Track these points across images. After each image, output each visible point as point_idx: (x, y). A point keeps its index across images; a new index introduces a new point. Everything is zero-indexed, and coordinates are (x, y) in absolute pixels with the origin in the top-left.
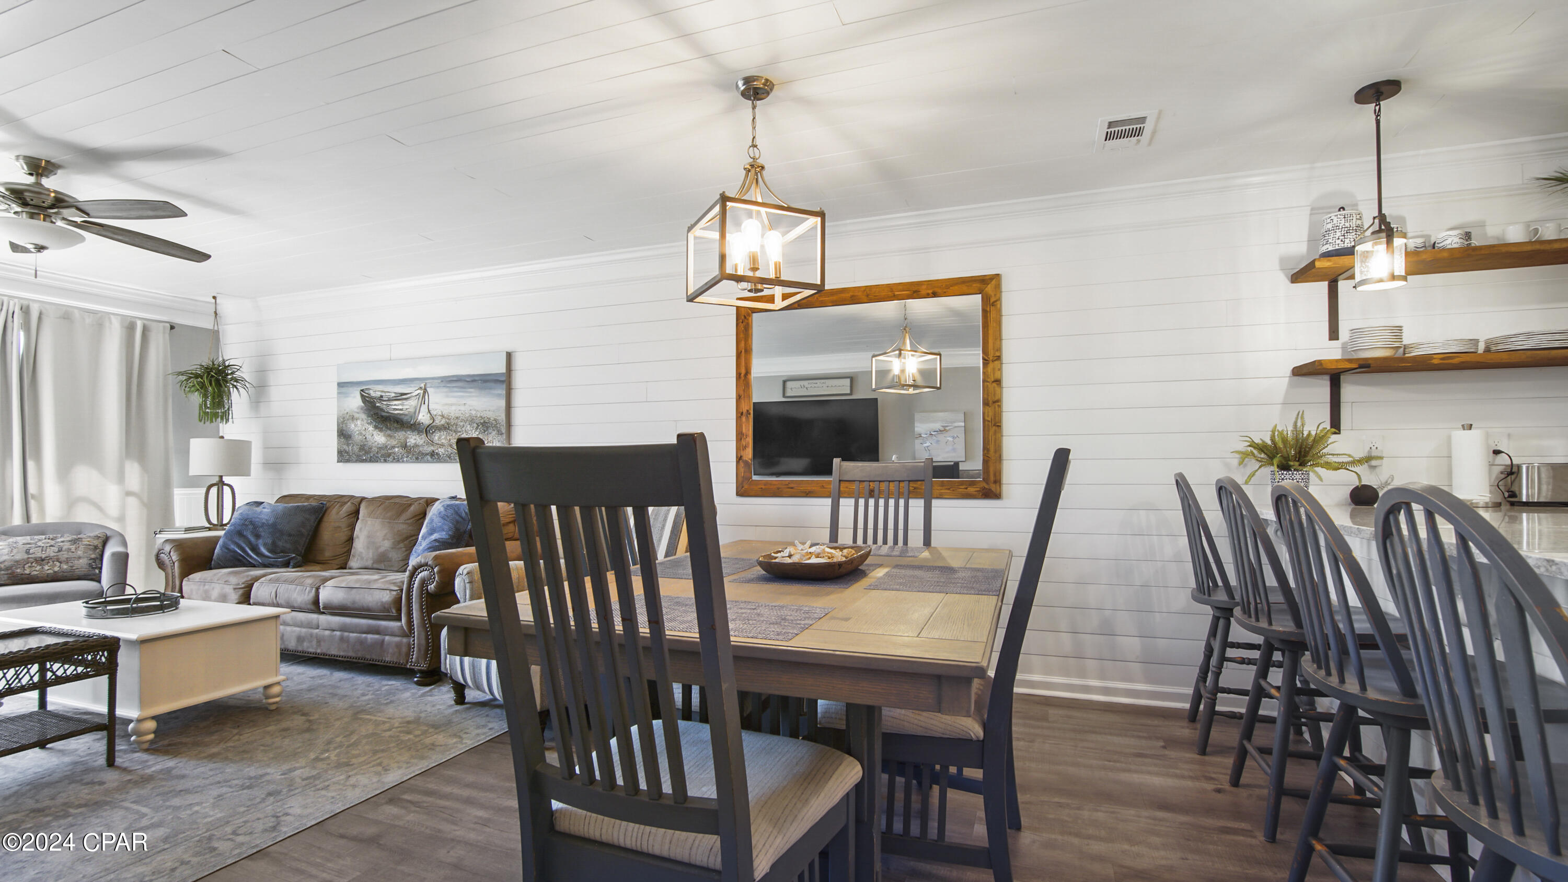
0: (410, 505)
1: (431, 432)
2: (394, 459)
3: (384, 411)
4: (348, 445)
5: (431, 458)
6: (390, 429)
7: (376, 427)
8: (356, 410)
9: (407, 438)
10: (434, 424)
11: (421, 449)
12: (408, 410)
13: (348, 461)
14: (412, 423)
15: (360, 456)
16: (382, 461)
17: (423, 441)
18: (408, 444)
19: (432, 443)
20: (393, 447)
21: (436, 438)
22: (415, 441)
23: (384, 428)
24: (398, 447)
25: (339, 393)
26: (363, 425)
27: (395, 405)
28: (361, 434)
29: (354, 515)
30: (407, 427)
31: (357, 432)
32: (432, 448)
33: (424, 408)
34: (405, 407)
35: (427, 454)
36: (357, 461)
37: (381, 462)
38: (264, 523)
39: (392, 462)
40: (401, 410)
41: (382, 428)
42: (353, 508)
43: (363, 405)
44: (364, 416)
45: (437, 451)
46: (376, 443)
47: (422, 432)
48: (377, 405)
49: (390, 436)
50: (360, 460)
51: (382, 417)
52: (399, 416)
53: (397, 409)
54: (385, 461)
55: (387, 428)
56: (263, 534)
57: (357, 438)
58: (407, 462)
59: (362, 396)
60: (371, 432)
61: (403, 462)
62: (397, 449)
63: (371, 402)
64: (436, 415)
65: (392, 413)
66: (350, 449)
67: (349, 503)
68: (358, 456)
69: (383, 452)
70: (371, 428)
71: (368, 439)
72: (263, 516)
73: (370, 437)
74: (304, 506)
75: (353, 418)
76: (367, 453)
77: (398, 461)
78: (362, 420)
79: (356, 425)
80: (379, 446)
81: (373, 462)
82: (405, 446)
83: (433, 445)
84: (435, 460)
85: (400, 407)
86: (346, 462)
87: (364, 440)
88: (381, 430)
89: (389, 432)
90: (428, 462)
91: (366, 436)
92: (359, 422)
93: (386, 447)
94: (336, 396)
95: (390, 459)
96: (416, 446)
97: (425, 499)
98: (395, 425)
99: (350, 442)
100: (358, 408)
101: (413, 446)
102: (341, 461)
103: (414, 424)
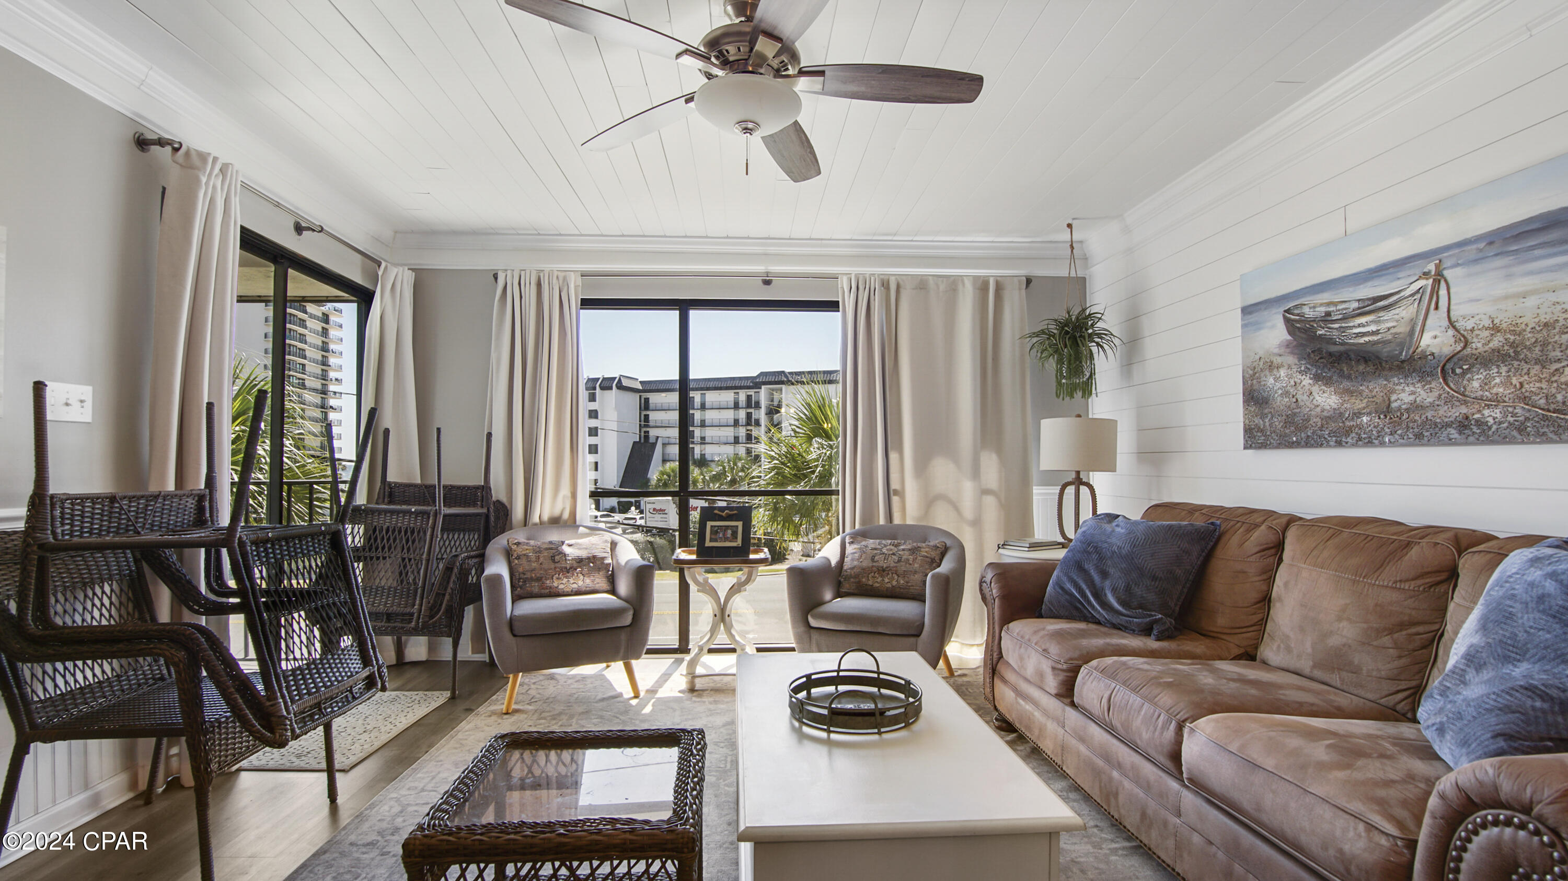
0: (1408, 545)
1: (1458, 371)
2: (1360, 439)
3: (1335, 344)
4: (1263, 416)
5: (1460, 434)
6: (1349, 378)
7: (1317, 378)
8: (1276, 351)
9: (1393, 391)
10: (1468, 351)
11: (1430, 414)
12: (1392, 331)
13: (1263, 446)
14: (1403, 357)
15: (1286, 435)
16: (1332, 443)
17: (1436, 394)
18: (1394, 405)
19: (1464, 397)
20: (1358, 414)
21: (1476, 384)
22: (1412, 398)
23: (1335, 378)
24: (1369, 414)
25: (1244, 326)
26: (1290, 377)
27: (1359, 326)
28: (1286, 394)
29: (1273, 551)
30: (1390, 369)
31: (1280, 392)
32: (1464, 410)
33: (1437, 320)
34: (1383, 326)
35: (1448, 425)
36: (1279, 446)
37: (1329, 446)
38: (1114, 552)
39: (1355, 445)
40: (1373, 333)
41: (1331, 378)
42: (1272, 538)
43: (1289, 338)
44: (1291, 360)
45: (1477, 416)
46: (1319, 409)
47: (1432, 374)
48: (1319, 332)
49: (1350, 393)
50: (1285, 443)
51: (1330, 354)
52: (1369, 348)
53: (1364, 334)
54: (1339, 444)
55: (1342, 375)
56: (1112, 571)
57: (1280, 402)
58: (1392, 444)
59: (1287, 321)
60: (1307, 387)
61: (1382, 444)
62: (1365, 419)
63: (1305, 331)
64: (1472, 330)
65: (1353, 344)
66: (1267, 424)
67: (1263, 527)
68: (1282, 436)
69: (1333, 426)
70: (1307, 381)
71: (1301, 404)
72: (1114, 540)
73: (1305, 397)
74: (1180, 527)
75: (1271, 367)
76: (1299, 429)
77: (1369, 443)
78: (1289, 367)
79: (1277, 379)
80: (1325, 414)
81: (1312, 446)
82: (1386, 410)
83: (1466, 402)
84: (1471, 439)
85: (1373, 328)
86: (1260, 448)
87: (1294, 405)
88: (1328, 382)
89: (1346, 384)
90: (1450, 442)
91: (1297, 396)
92: (1282, 373)
93: (1341, 414)
94: (1239, 331)
95: (1349, 440)
96: (1416, 407)
97: (1449, 535)
98: (1361, 368)
99: (1266, 411)
100: (1280, 346)
101: (1407, 410)
102: (1250, 447)
103: (1411, 360)
